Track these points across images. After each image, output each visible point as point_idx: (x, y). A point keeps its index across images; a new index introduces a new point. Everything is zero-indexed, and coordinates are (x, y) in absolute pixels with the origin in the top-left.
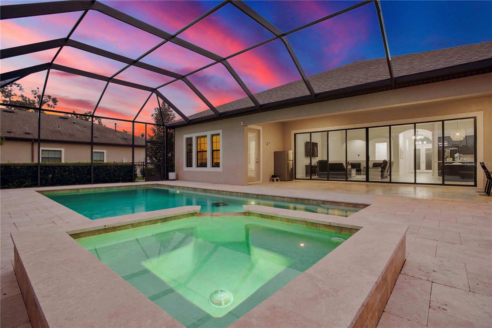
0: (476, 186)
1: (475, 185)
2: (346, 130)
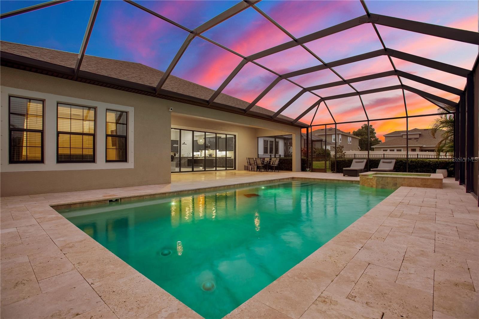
0: (236, 169)
2: (180, 130)
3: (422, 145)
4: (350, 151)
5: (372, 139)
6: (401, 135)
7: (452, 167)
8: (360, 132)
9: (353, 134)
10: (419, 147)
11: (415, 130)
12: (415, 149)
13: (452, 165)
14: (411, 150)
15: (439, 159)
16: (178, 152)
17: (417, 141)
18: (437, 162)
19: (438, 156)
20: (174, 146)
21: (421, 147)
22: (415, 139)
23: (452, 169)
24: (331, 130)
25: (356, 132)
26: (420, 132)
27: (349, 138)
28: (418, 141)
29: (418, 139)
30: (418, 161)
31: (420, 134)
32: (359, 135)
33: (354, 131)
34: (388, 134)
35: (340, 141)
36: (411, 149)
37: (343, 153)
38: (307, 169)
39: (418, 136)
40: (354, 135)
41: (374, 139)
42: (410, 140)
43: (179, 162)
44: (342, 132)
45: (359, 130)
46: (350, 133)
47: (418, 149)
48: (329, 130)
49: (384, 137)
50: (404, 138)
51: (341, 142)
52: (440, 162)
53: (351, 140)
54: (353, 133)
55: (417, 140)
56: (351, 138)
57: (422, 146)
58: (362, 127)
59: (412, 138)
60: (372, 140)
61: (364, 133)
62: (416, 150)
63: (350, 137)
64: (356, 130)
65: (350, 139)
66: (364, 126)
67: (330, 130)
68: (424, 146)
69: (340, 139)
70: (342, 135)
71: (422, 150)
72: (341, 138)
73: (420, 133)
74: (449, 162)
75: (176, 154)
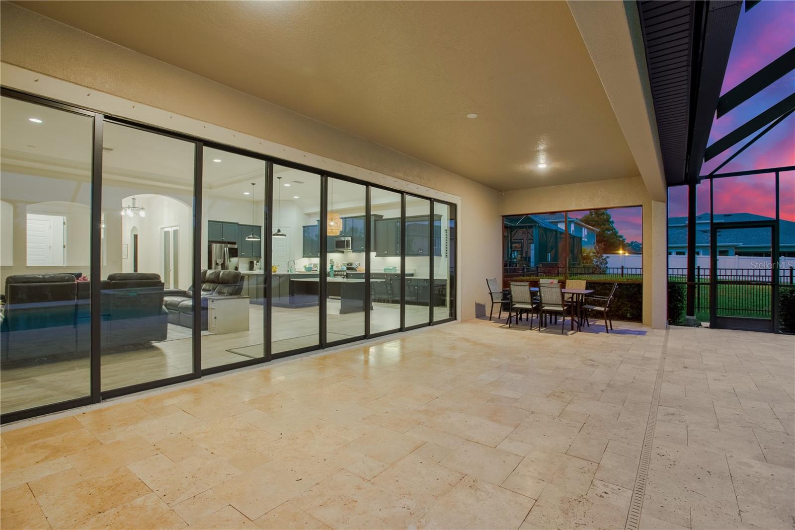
0: (456, 319)
16: (261, 257)
20: (247, 239)
32: (593, 224)
43: (262, 286)
56: (586, 230)
75: (255, 262)
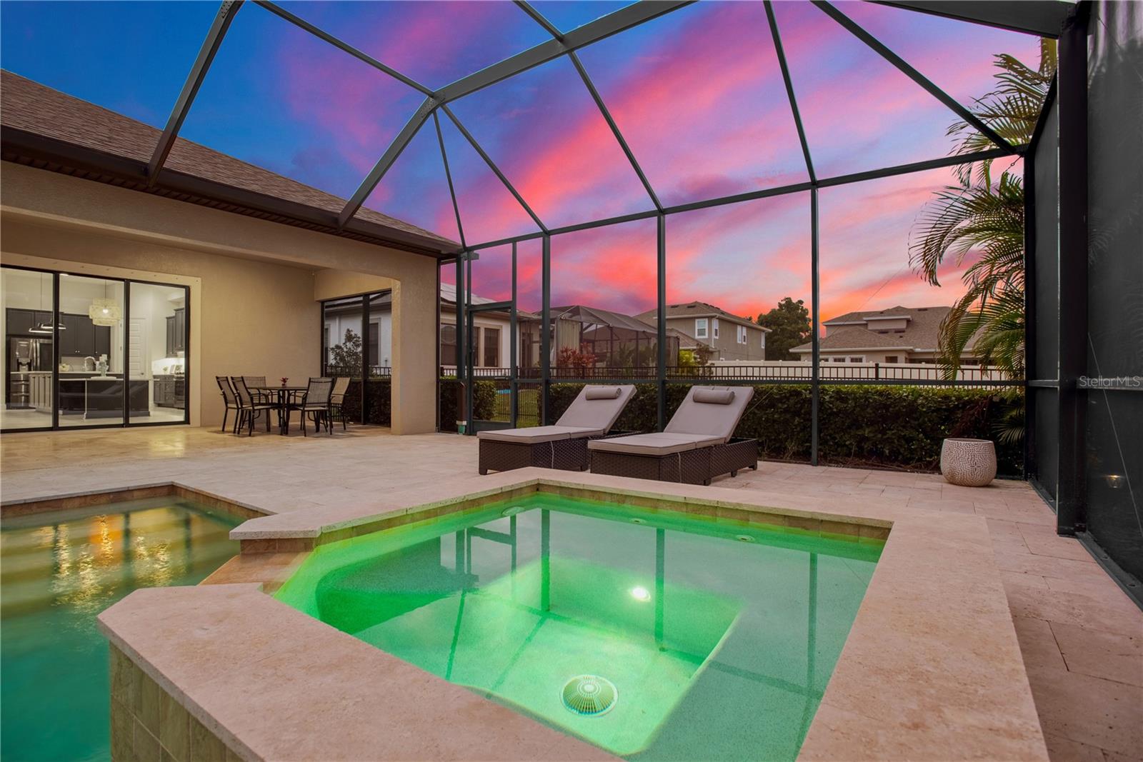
0: (189, 423)
1: (187, 421)
3: (911, 348)
4: (735, 360)
5: (803, 334)
6: (865, 322)
7: (1014, 423)
8: (775, 318)
9: (758, 321)
10: (905, 351)
11: (897, 311)
12: (896, 357)
13: (1014, 413)
14: (884, 358)
15: (954, 383)
17: (901, 337)
18: (946, 398)
19: (951, 373)
21: (910, 353)
22: (898, 331)
23: (1017, 434)
24: (694, 307)
25: (765, 316)
26: (908, 314)
27: (739, 328)
28: (904, 338)
29: (904, 332)
30: (867, 392)
31: (908, 321)
32: (771, 324)
33: (761, 315)
34: (833, 320)
35: (714, 337)
36: (886, 357)
37: (707, 365)
38: (458, 422)
39: (903, 325)
40: (761, 324)
41: (807, 334)
42: (886, 334)
44: (723, 313)
45: (773, 311)
46: (750, 319)
47: (902, 357)
48: (689, 307)
49: (825, 327)
50: (870, 330)
51: (717, 338)
52: (959, 398)
53: (745, 334)
54: (759, 318)
55: (901, 334)
56: (745, 329)
57: (911, 350)
58: (780, 305)
59: (891, 329)
60: (802, 336)
61: (783, 318)
62: (899, 359)
63: (742, 325)
64: (766, 312)
65: (741, 332)
66: (784, 302)
67: (691, 307)
68: (918, 350)
69: (716, 330)
70: (719, 319)
71: (912, 358)
72: (717, 328)
73: (909, 317)
74: (1003, 400)
